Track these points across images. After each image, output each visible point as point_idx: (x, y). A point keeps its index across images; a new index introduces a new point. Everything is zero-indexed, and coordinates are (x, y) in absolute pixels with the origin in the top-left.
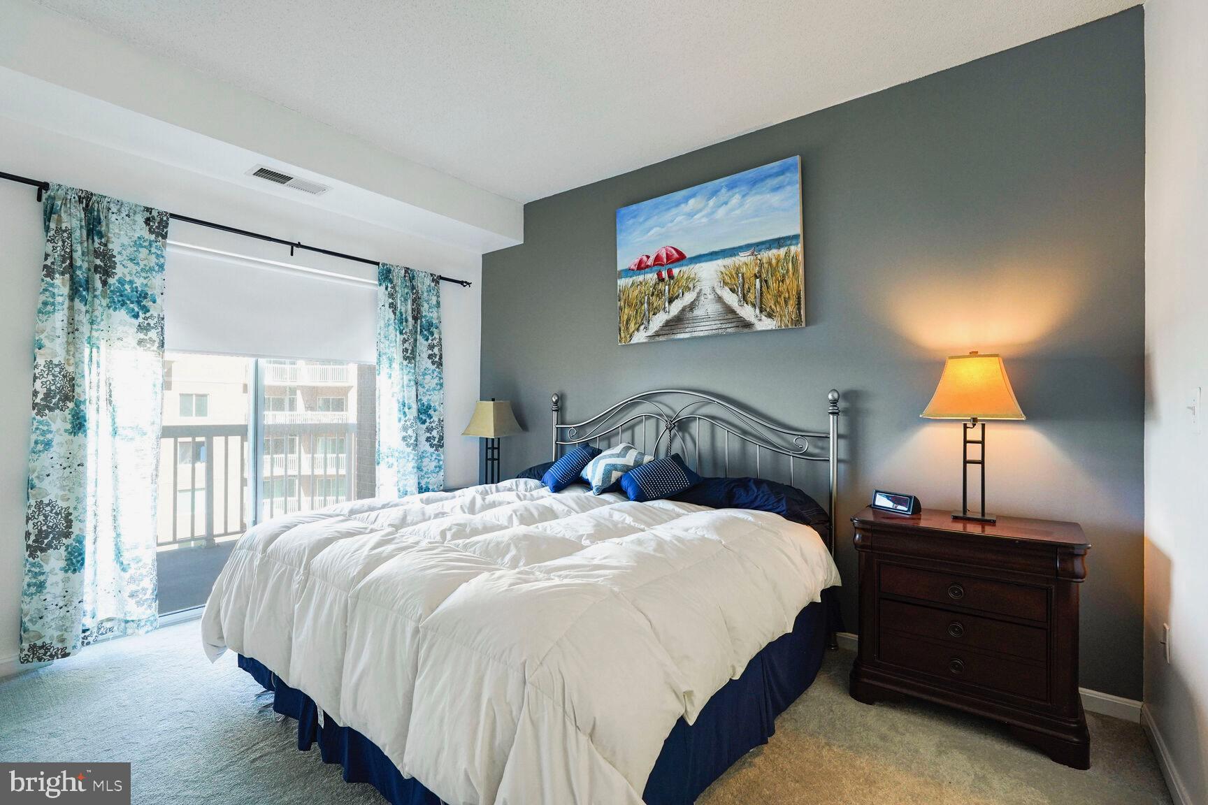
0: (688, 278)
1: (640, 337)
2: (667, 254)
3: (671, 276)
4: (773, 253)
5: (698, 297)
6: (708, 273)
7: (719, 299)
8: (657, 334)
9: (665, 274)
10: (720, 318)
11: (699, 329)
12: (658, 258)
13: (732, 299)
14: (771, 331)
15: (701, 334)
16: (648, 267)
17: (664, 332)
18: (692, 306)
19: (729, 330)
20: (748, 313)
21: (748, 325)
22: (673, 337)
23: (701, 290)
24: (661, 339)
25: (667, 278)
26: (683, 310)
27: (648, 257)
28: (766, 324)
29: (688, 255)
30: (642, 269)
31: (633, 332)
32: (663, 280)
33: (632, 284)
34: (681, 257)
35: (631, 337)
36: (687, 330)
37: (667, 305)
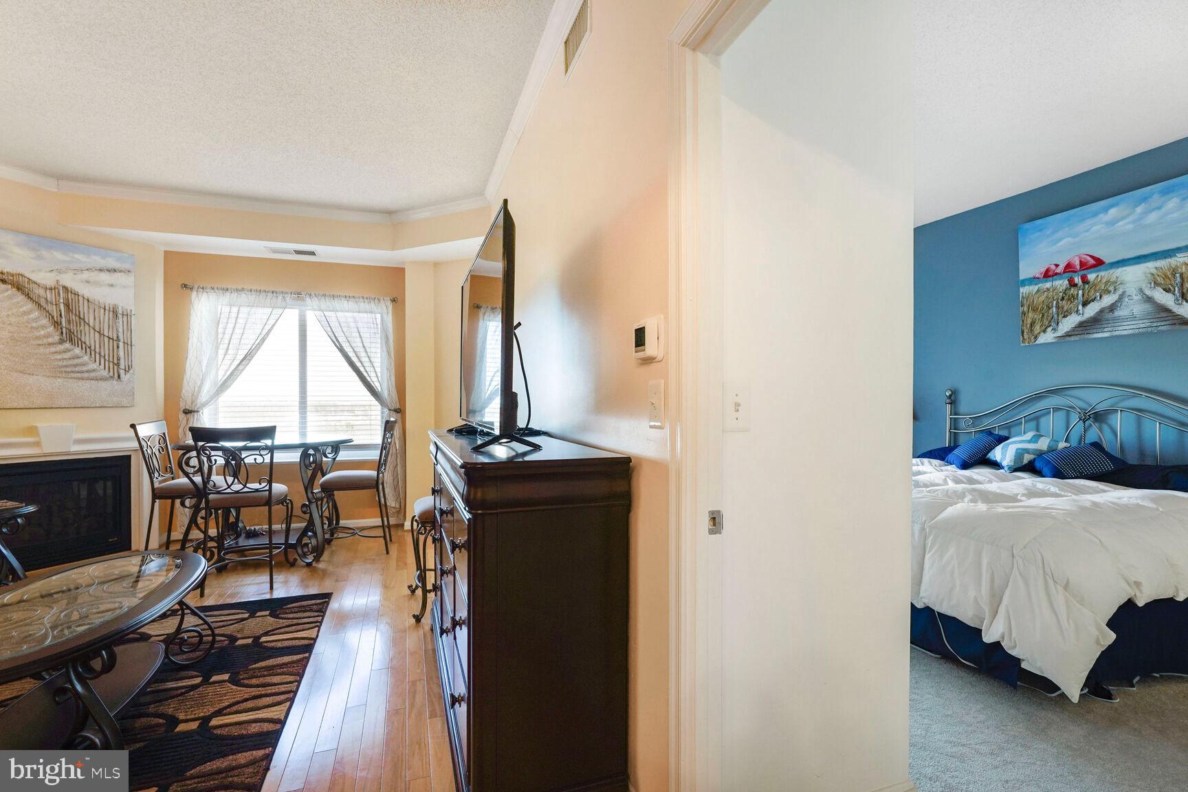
0: (1107, 282)
1: (1048, 337)
2: (1080, 261)
3: (1085, 280)
5: (1120, 299)
6: (1132, 276)
7: (1148, 299)
8: (1068, 335)
9: (1078, 280)
12: (1068, 266)
15: (1124, 333)
16: (1056, 274)
17: (1076, 333)
18: (1112, 308)
21: (1186, 323)
22: (1088, 336)
23: (1124, 292)
24: (1072, 338)
25: (1080, 283)
26: (1102, 311)
27: (1057, 266)
30: (1050, 276)
31: (1039, 333)
32: (1075, 285)
33: (1038, 291)
34: (1099, 263)
35: (1036, 338)
36: (1106, 330)
37: (1080, 307)
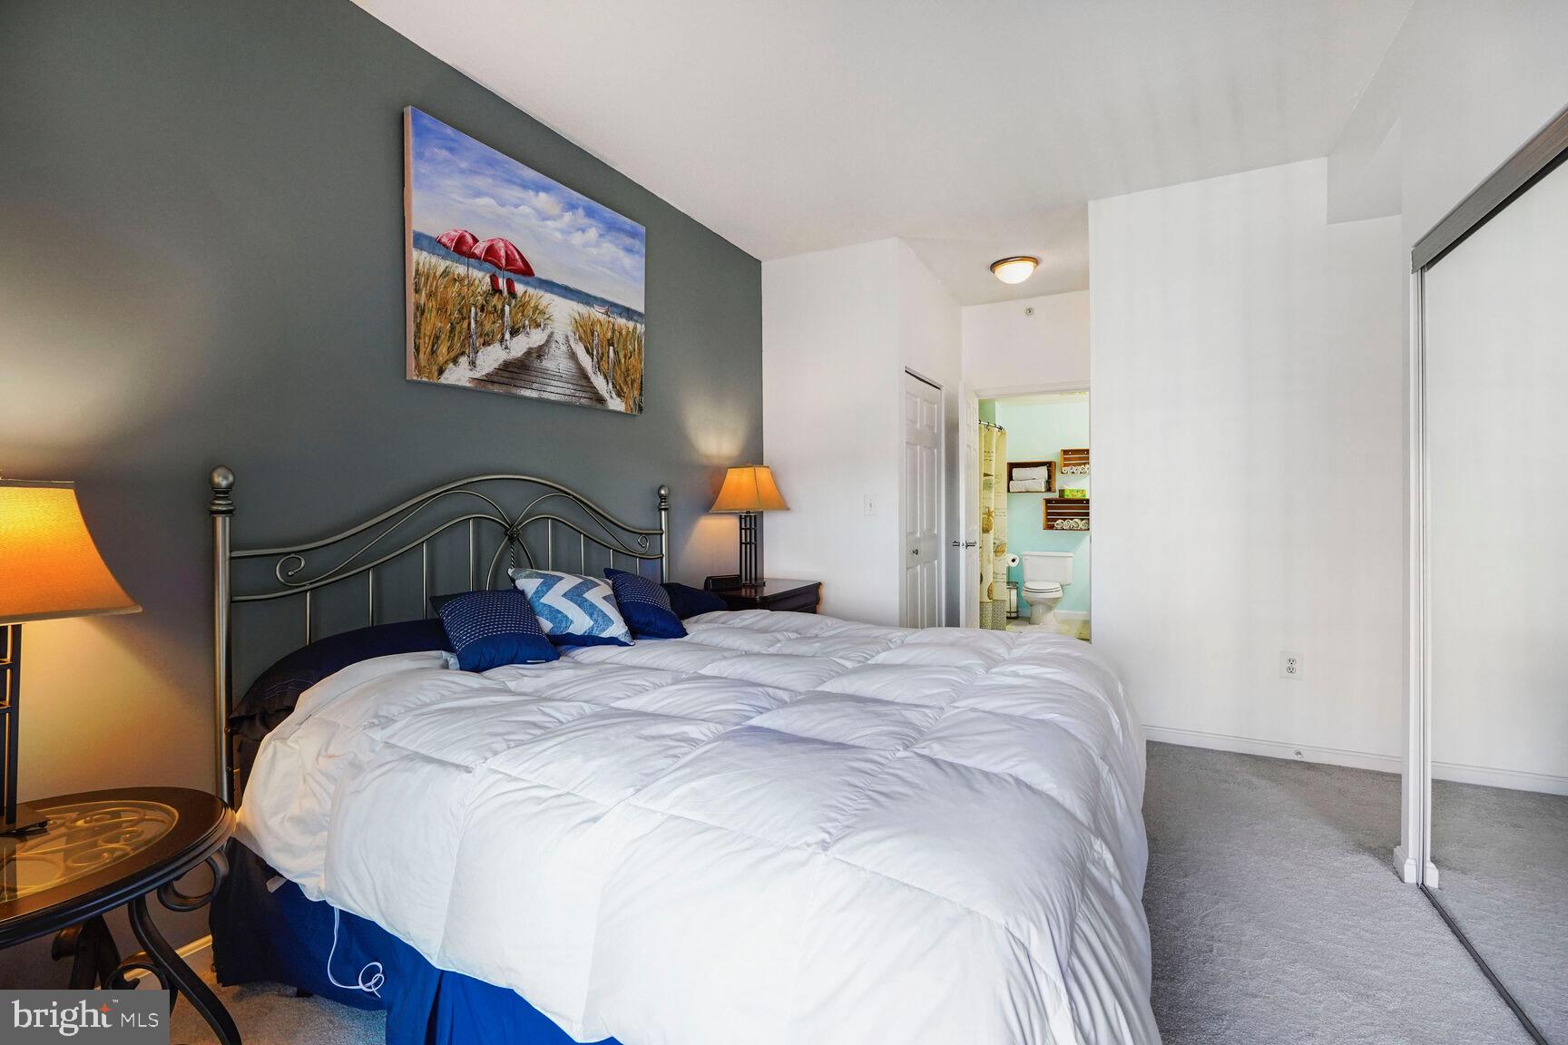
0: (536, 308)
1: (459, 375)
2: (506, 252)
3: (512, 293)
4: (622, 322)
5: (548, 341)
6: (562, 312)
7: (573, 356)
8: (489, 379)
9: (502, 284)
10: (571, 381)
11: (549, 389)
12: (491, 251)
13: (586, 362)
14: (619, 413)
15: (553, 397)
16: (473, 256)
17: (502, 380)
18: (539, 352)
19: (583, 401)
20: (599, 383)
21: (601, 400)
22: (514, 390)
23: (552, 333)
24: (496, 389)
26: (529, 353)
27: (475, 241)
28: (616, 404)
29: (537, 274)
30: (462, 253)
31: (446, 362)
32: (501, 292)
33: (445, 273)
34: (526, 271)
35: (441, 372)
36: (535, 386)
37: (507, 336)
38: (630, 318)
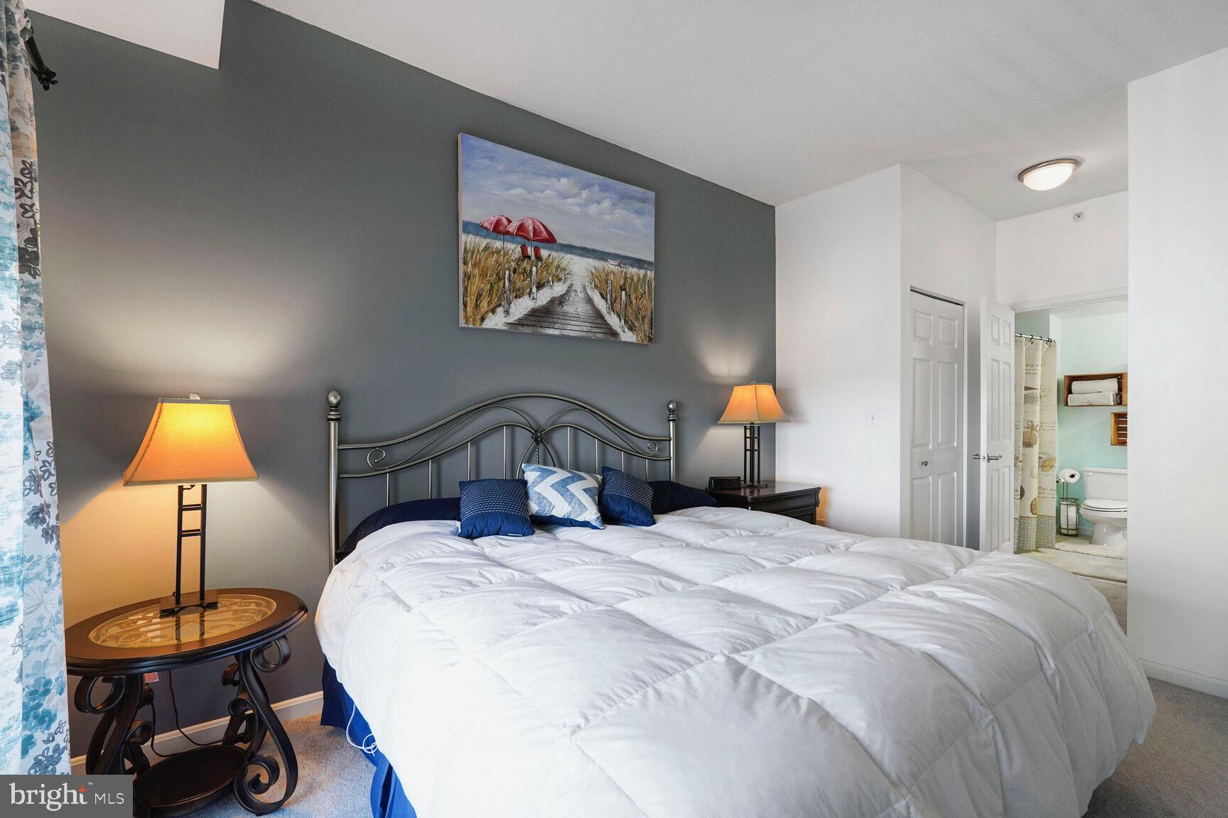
0: (558, 267)
1: (496, 321)
2: (534, 228)
3: (539, 258)
4: (633, 271)
5: (568, 291)
6: (580, 267)
7: (590, 301)
8: (520, 323)
9: (530, 251)
10: (587, 320)
11: (569, 327)
12: (521, 228)
13: (601, 305)
14: (632, 343)
15: (572, 334)
16: (508, 233)
17: (529, 323)
18: (561, 300)
19: (598, 335)
20: (614, 321)
21: (614, 334)
22: (540, 330)
23: (572, 285)
24: (526, 330)
25: (533, 258)
26: (552, 301)
27: (509, 221)
28: (627, 336)
29: (559, 240)
30: (500, 233)
31: (487, 312)
32: (529, 257)
33: (486, 248)
34: (550, 240)
35: (483, 319)
36: (557, 326)
37: (534, 290)
38: (640, 267)
